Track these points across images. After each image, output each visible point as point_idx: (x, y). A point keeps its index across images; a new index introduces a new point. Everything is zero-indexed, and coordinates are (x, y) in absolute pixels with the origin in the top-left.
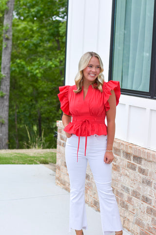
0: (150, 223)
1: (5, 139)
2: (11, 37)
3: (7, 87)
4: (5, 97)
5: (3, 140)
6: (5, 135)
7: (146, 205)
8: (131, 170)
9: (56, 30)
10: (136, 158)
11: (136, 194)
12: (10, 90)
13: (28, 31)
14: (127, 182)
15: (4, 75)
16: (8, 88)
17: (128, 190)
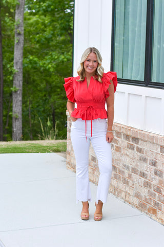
0: (147, 195)
1: (19, 134)
2: (22, 32)
3: (19, 82)
4: (18, 92)
5: (18, 134)
6: (20, 130)
7: (143, 179)
8: (130, 150)
9: (67, 24)
10: (134, 139)
11: (134, 171)
12: (23, 85)
13: (40, 25)
14: (127, 161)
15: (16, 70)
16: (21, 83)
17: (128, 168)
